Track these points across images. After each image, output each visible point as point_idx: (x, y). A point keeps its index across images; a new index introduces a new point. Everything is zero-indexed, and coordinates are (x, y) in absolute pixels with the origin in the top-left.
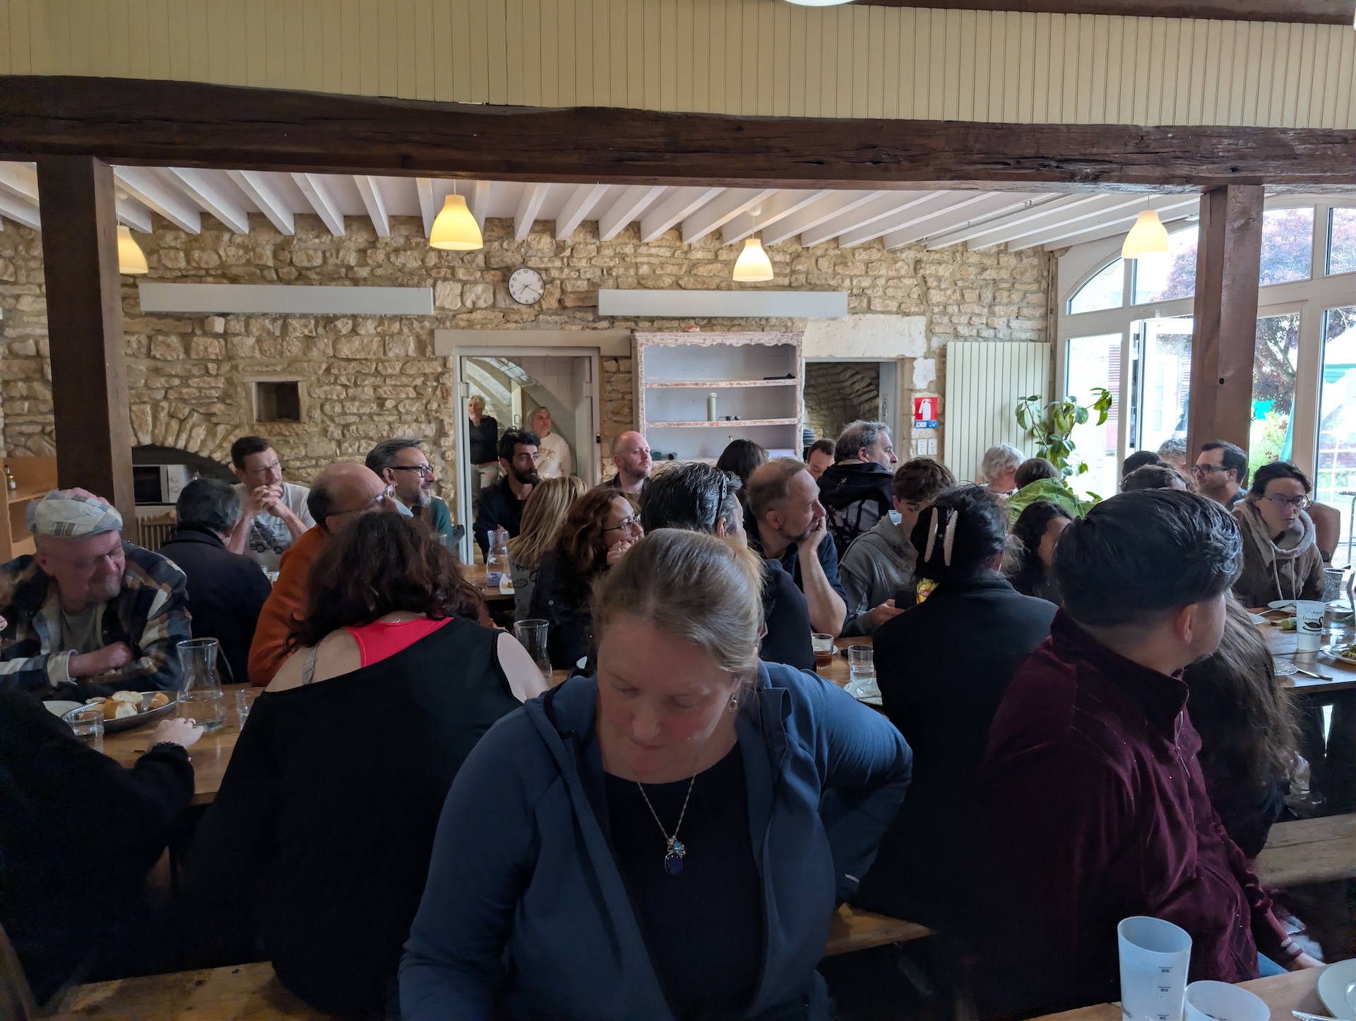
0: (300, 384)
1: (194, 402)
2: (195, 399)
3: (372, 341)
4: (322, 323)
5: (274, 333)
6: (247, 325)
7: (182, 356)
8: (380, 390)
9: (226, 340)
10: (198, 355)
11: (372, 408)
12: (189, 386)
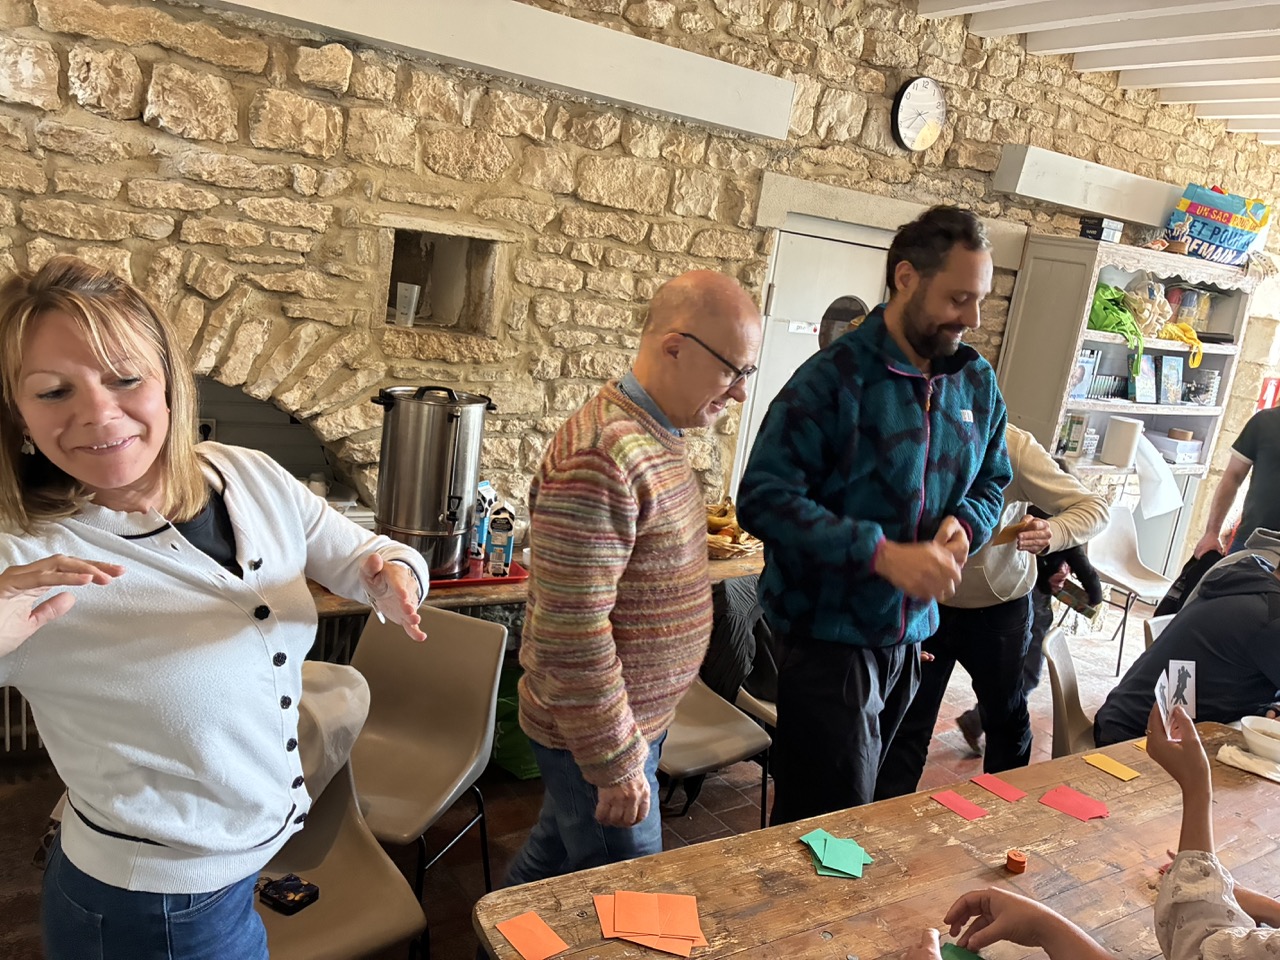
0: (498, 249)
1: (250, 258)
2: (253, 250)
3: (650, 174)
4: (563, 115)
5: (460, 118)
6: (405, 83)
7: (230, 134)
8: (647, 282)
9: (346, 113)
10: (274, 137)
11: (625, 320)
12: (242, 217)
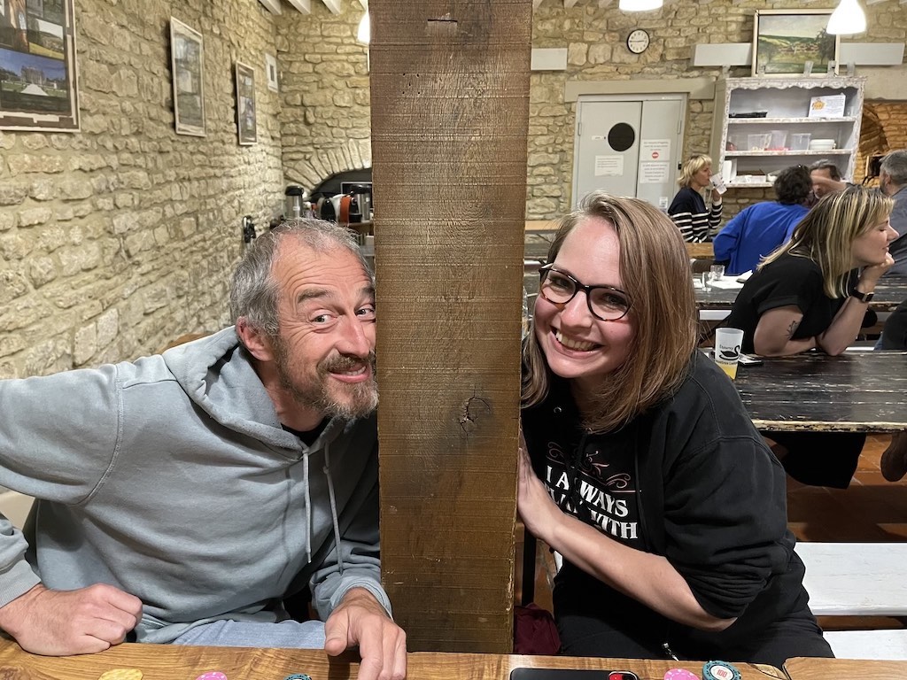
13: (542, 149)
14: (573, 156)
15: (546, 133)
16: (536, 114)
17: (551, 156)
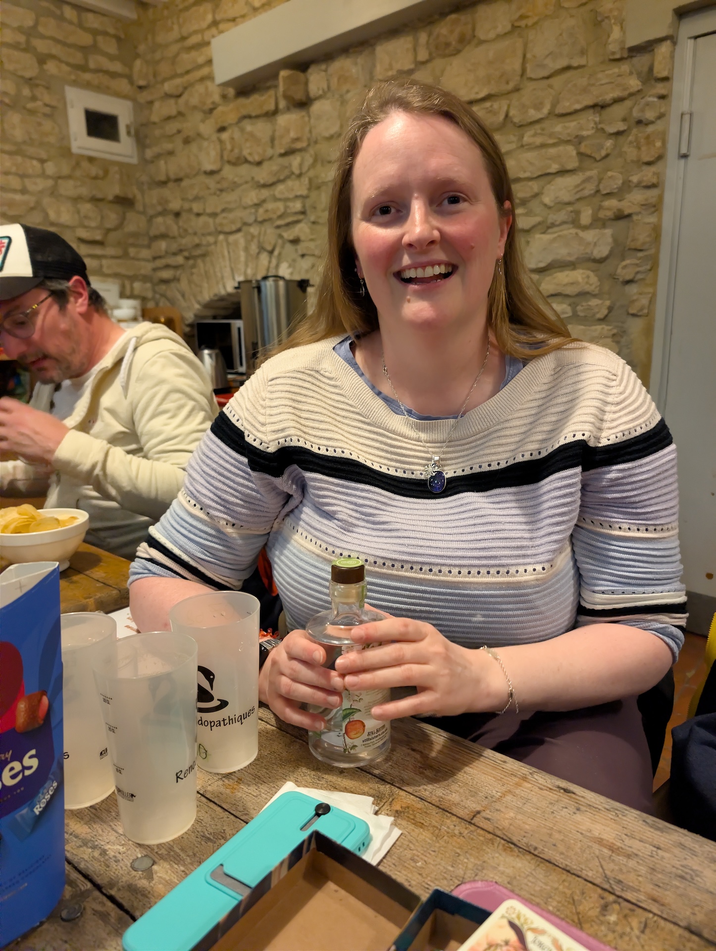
7: (269, 151)
9: (308, 112)
13: (561, 216)
14: (656, 232)
15: (573, 164)
16: (545, 111)
17: (589, 236)
